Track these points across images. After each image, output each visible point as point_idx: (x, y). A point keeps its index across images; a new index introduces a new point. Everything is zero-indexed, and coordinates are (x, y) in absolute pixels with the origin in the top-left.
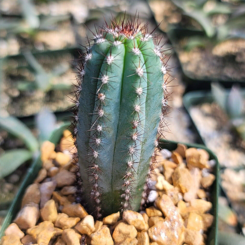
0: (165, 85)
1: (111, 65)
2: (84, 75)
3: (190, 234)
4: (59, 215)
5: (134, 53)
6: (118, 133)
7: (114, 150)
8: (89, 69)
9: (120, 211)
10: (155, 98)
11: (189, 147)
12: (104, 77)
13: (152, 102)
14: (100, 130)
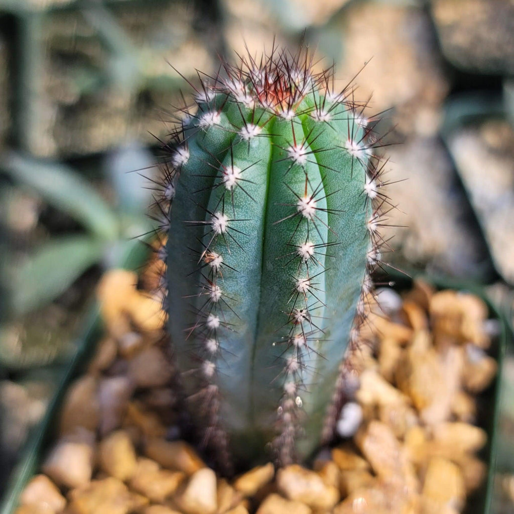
1: (233, 191)
2: (172, 198)
5: (293, 160)
6: (259, 329)
7: (253, 359)
9: (273, 461)
10: (348, 252)
11: (440, 288)
12: (218, 218)
13: (341, 260)
14: (214, 325)
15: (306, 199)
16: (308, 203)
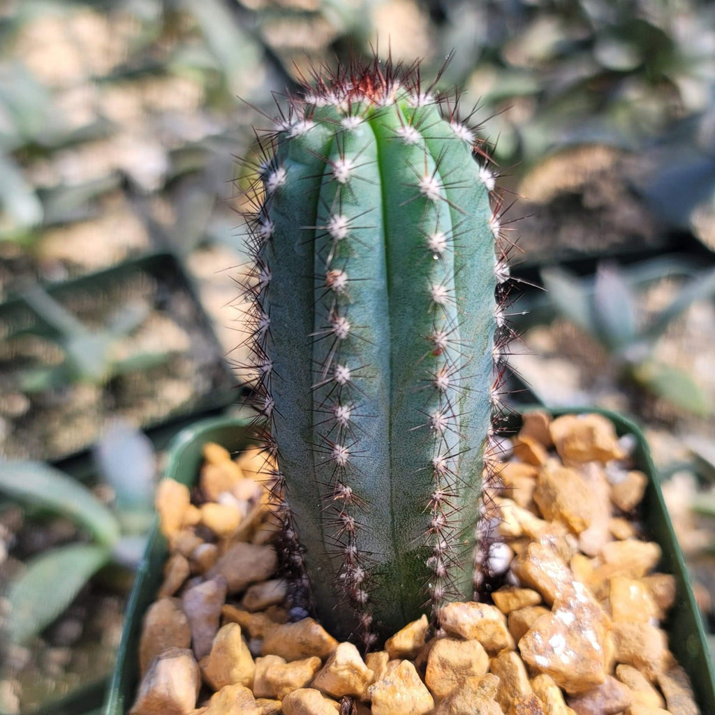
0: (495, 220)
1: (348, 183)
2: (271, 234)
3: (627, 635)
4: (258, 664)
5: (405, 139)
6: (394, 380)
7: (390, 433)
8: (283, 214)
10: (476, 263)
11: (555, 416)
12: (336, 222)
13: (470, 274)
14: (344, 378)
15: (427, 179)
16: (431, 182)
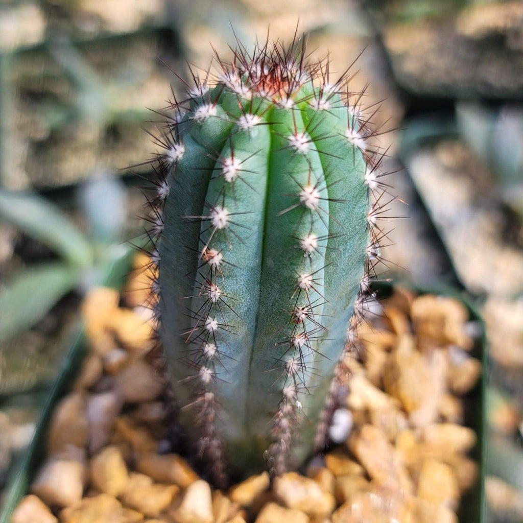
1: (233, 183)
2: (166, 196)
4: (131, 480)
5: (295, 148)
6: (258, 330)
7: (251, 363)
9: (268, 470)
10: (348, 247)
11: (420, 293)
12: (218, 213)
13: (341, 255)
14: (212, 328)
15: (309, 189)
16: (311, 193)
